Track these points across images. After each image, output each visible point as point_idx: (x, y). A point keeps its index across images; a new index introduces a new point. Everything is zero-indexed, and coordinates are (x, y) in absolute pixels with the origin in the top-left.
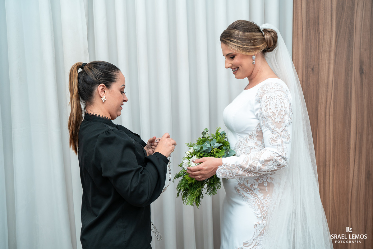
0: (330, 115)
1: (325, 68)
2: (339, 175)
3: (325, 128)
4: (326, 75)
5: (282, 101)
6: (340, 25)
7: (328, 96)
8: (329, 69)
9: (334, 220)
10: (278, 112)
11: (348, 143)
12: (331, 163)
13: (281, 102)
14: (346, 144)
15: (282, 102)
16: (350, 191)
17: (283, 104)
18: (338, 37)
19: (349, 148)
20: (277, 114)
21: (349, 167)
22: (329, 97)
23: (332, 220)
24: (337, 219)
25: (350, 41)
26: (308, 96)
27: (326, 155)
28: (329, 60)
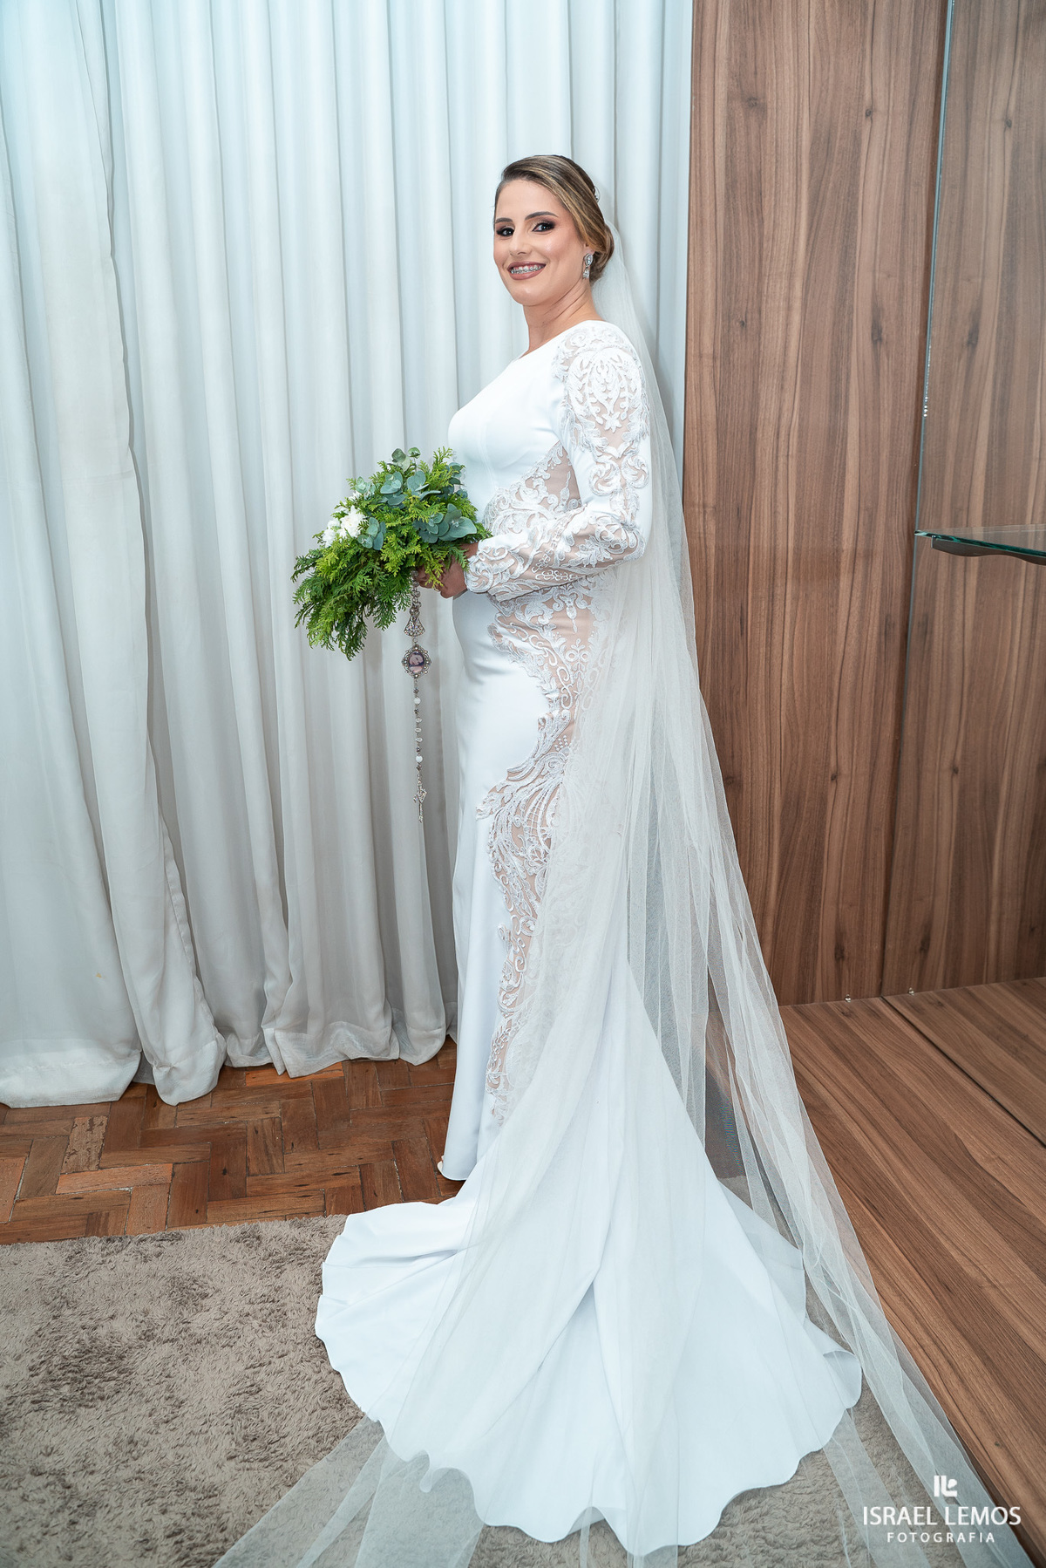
0: (788, 455)
1: (778, 321)
2: (809, 624)
3: (775, 491)
4: (780, 341)
5: (622, 373)
6: (820, 199)
7: (784, 400)
8: (787, 325)
9: (793, 746)
10: (613, 402)
11: (837, 535)
12: (789, 591)
13: (620, 377)
14: (829, 539)
15: (623, 377)
16: (838, 669)
17: (624, 382)
18: (813, 234)
19: (837, 551)
20: (610, 407)
21: (837, 603)
22: (786, 406)
23: (786, 747)
24: (801, 743)
25: (846, 247)
26: (728, 400)
27: (774, 568)
28: (788, 299)
